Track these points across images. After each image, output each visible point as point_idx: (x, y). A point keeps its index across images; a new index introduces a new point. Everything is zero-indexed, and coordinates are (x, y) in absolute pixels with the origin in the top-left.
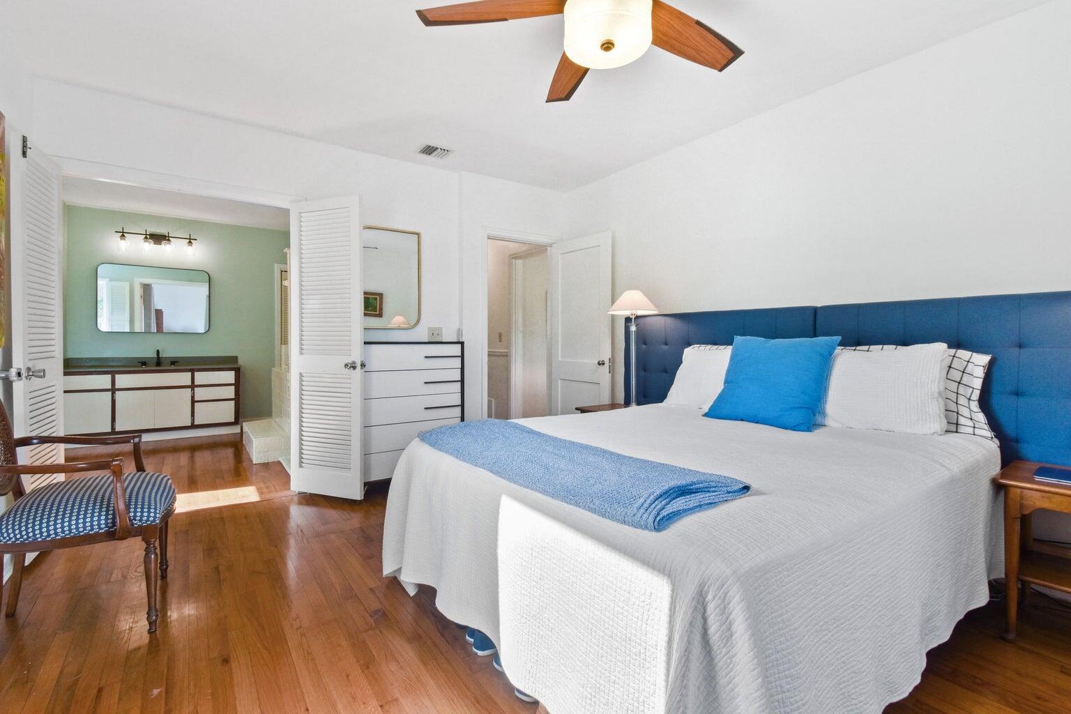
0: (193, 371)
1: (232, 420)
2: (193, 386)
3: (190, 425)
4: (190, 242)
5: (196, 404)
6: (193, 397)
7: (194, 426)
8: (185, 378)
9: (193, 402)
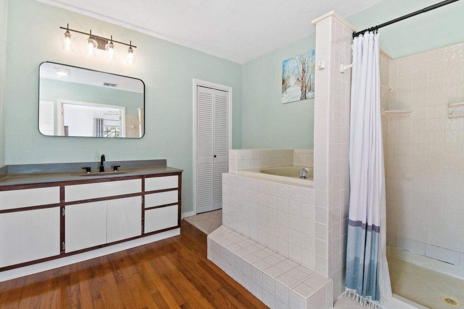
0: (143, 177)
1: (177, 225)
2: (143, 193)
3: (140, 234)
4: (130, 48)
5: (146, 211)
6: (143, 205)
7: (144, 235)
8: (135, 185)
9: (144, 209)
